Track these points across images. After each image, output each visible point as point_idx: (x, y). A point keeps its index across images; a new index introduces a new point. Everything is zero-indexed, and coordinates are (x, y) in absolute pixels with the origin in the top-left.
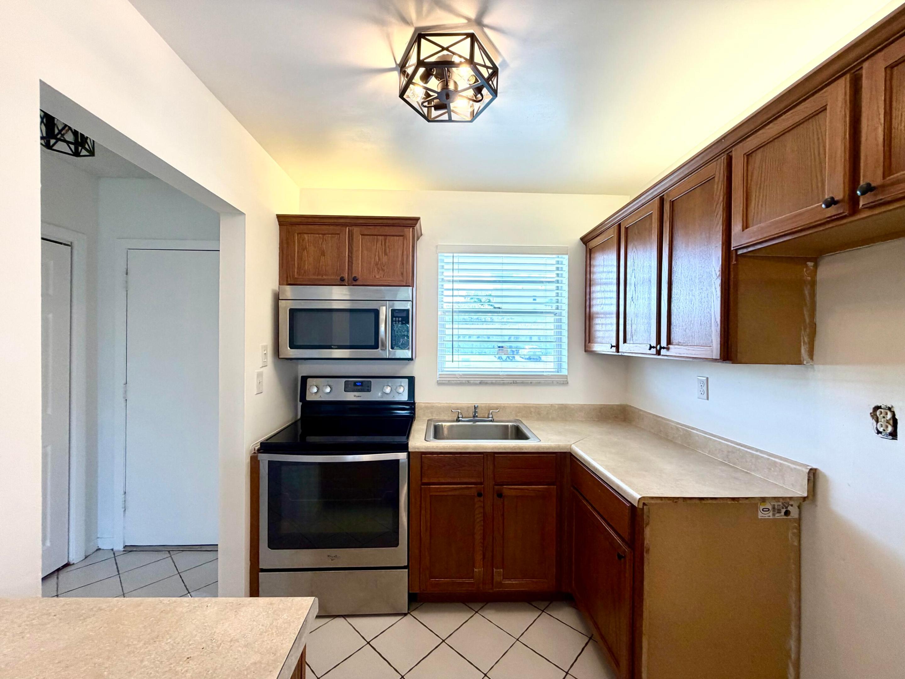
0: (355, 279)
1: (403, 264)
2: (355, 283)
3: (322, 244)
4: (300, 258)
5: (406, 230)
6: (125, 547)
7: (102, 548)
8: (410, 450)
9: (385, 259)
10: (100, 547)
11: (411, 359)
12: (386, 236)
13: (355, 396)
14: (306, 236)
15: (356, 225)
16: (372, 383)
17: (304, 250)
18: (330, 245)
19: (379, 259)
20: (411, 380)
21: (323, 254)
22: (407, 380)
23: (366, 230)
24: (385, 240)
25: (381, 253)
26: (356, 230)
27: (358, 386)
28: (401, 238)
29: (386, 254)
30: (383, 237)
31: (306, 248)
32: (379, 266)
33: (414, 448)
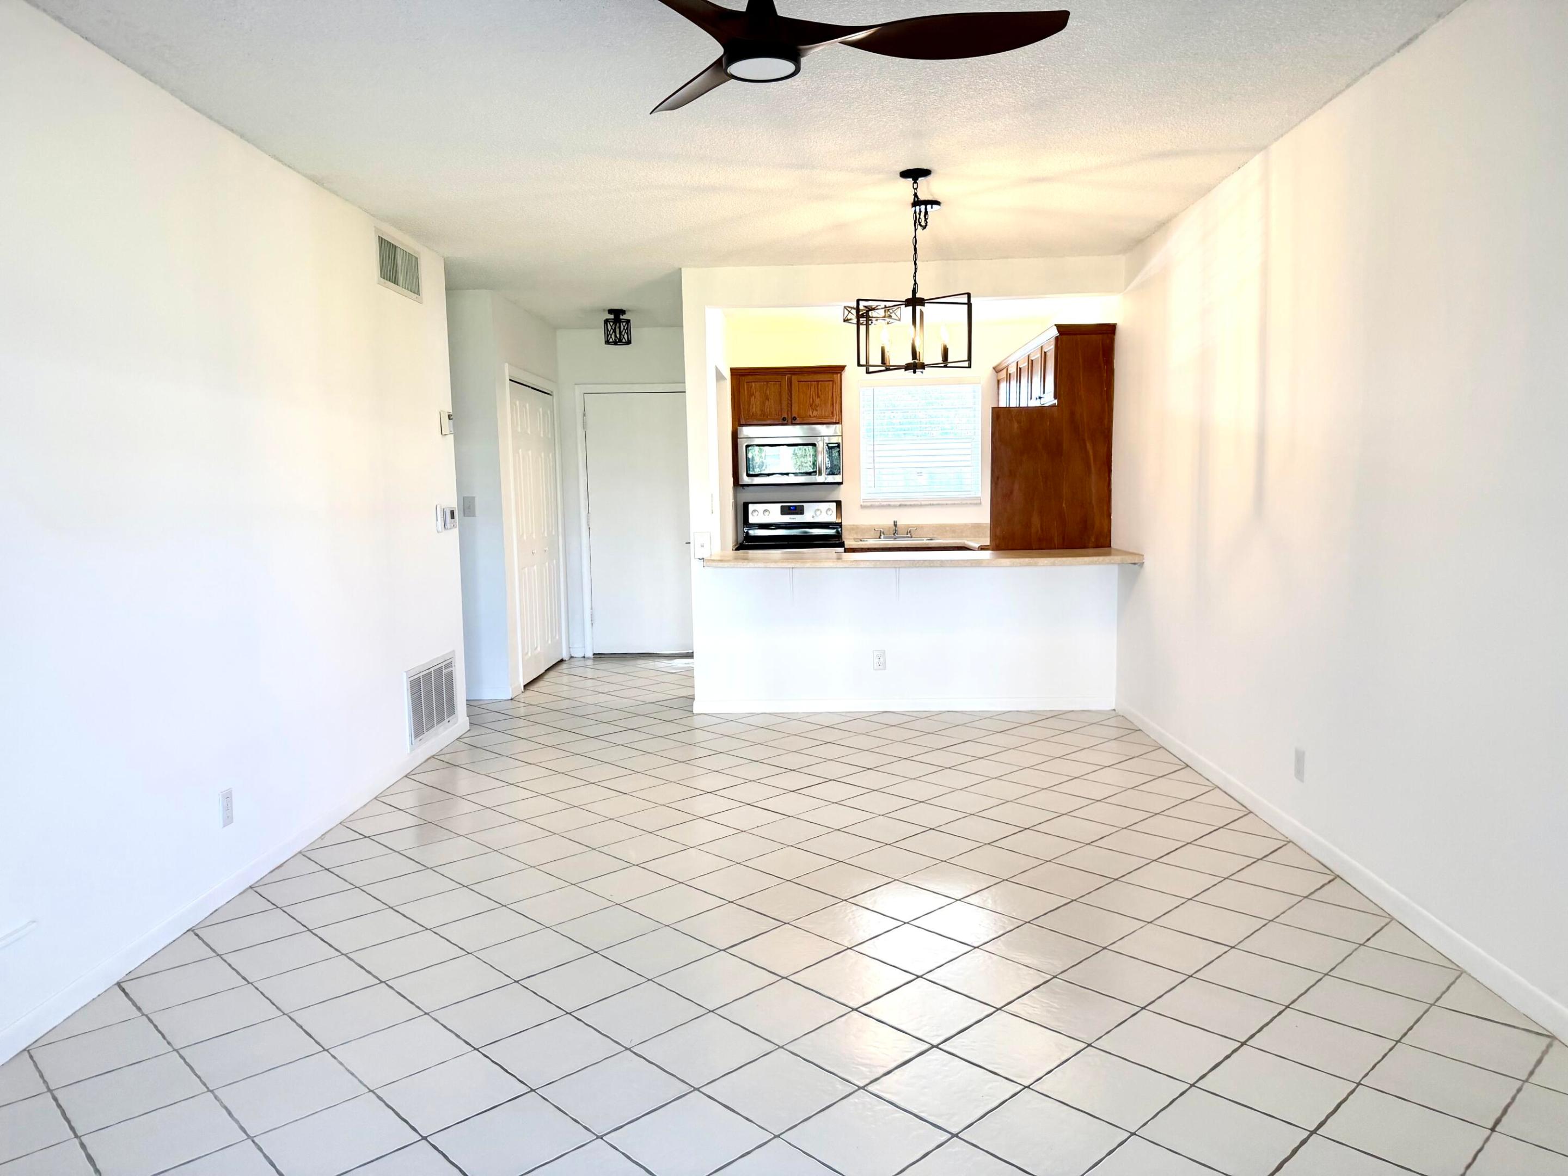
0: (794, 419)
1: (833, 404)
2: (794, 422)
3: (766, 390)
4: (749, 403)
5: (835, 376)
6: (594, 654)
7: (574, 656)
8: (846, 547)
9: (818, 401)
10: (572, 655)
11: (841, 483)
12: (819, 381)
13: (790, 518)
14: (753, 384)
15: (794, 374)
16: (805, 507)
17: (752, 396)
18: (773, 390)
19: (813, 401)
20: (839, 504)
21: (767, 398)
22: (834, 504)
23: (802, 378)
24: (818, 385)
25: (814, 395)
26: (794, 378)
27: (792, 510)
28: (831, 382)
29: (818, 397)
30: (816, 382)
31: (753, 394)
32: (813, 407)
33: (849, 545)
